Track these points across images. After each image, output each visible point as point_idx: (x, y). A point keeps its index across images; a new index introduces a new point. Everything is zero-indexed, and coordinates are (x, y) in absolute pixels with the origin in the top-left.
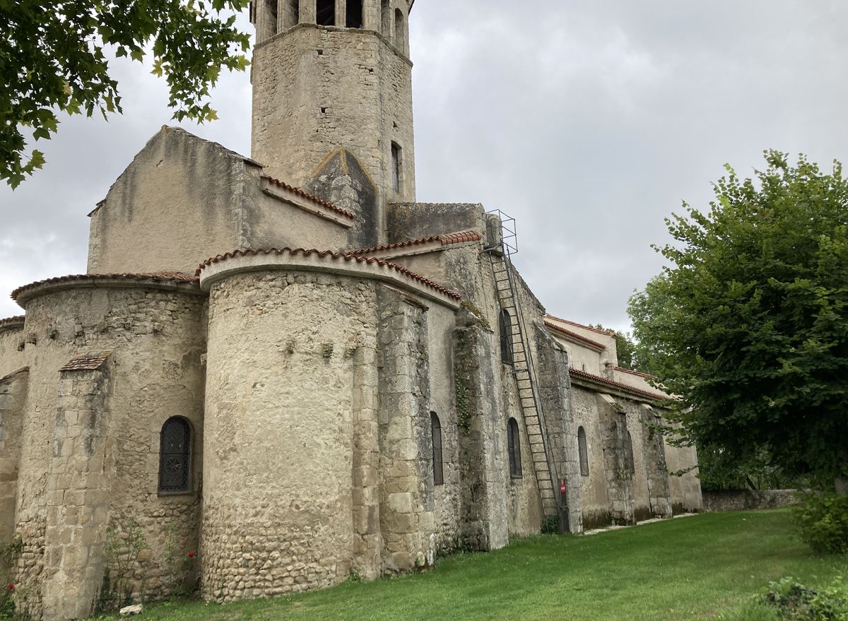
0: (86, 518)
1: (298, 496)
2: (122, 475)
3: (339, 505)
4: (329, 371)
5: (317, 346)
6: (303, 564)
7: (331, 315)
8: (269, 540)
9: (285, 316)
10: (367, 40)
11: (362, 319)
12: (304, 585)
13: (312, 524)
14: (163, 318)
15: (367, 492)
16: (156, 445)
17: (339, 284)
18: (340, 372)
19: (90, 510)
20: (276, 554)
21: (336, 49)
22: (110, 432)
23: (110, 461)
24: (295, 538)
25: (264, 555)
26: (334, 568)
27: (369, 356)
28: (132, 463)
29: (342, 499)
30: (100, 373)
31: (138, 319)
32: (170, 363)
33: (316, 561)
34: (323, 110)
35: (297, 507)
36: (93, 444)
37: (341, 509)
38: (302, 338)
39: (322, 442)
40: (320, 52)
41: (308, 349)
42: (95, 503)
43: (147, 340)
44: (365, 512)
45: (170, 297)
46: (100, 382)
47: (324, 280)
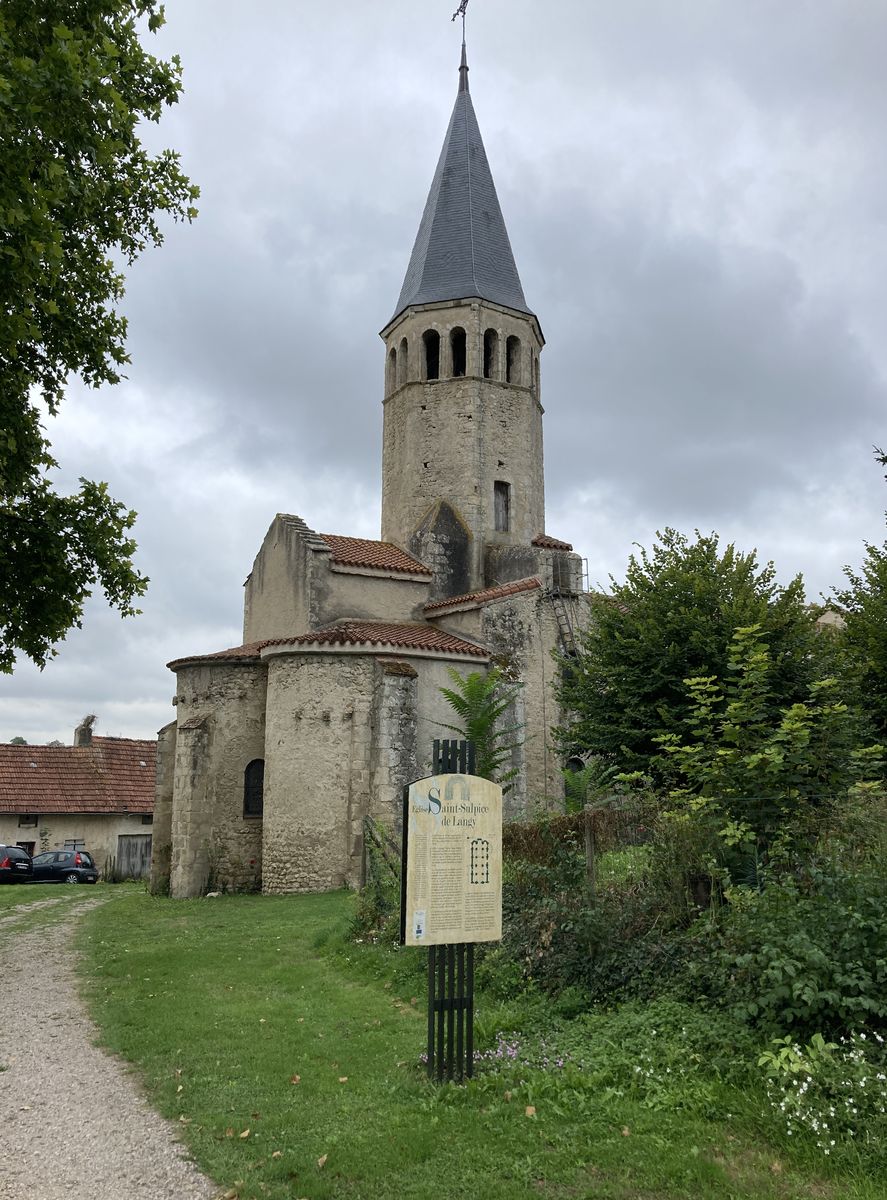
0: (192, 831)
1: (303, 825)
2: (219, 802)
3: (335, 833)
4: (328, 731)
5: (319, 713)
6: (306, 874)
7: (332, 687)
8: (285, 855)
9: (298, 690)
10: (467, 387)
11: (360, 688)
12: (307, 889)
13: (313, 845)
14: (246, 686)
15: (355, 824)
16: (242, 781)
17: (341, 661)
18: (339, 732)
19: (195, 826)
20: (288, 865)
21: (437, 401)
22: (210, 772)
23: (211, 792)
24: (301, 855)
25: (281, 865)
26: (329, 879)
27: (361, 718)
28: (225, 794)
29: (338, 829)
30: (199, 731)
31: (230, 688)
32: (252, 720)
33: (315, 872)
34: (425, 465)
35: (303, 833)
36: (196, 780)
37: (337, 836)
38: (308, 707)
39: (322, 786)
40: (424, 408)
41: (312, 716)
42: (200, 821)
43: (235, 703)
44: (353, 840)
45: (251, 669)
46: (200, 737)
47: (328, 660)
